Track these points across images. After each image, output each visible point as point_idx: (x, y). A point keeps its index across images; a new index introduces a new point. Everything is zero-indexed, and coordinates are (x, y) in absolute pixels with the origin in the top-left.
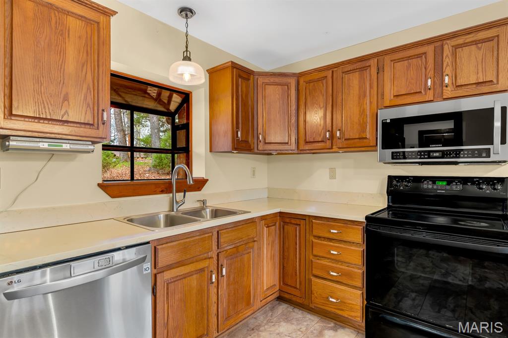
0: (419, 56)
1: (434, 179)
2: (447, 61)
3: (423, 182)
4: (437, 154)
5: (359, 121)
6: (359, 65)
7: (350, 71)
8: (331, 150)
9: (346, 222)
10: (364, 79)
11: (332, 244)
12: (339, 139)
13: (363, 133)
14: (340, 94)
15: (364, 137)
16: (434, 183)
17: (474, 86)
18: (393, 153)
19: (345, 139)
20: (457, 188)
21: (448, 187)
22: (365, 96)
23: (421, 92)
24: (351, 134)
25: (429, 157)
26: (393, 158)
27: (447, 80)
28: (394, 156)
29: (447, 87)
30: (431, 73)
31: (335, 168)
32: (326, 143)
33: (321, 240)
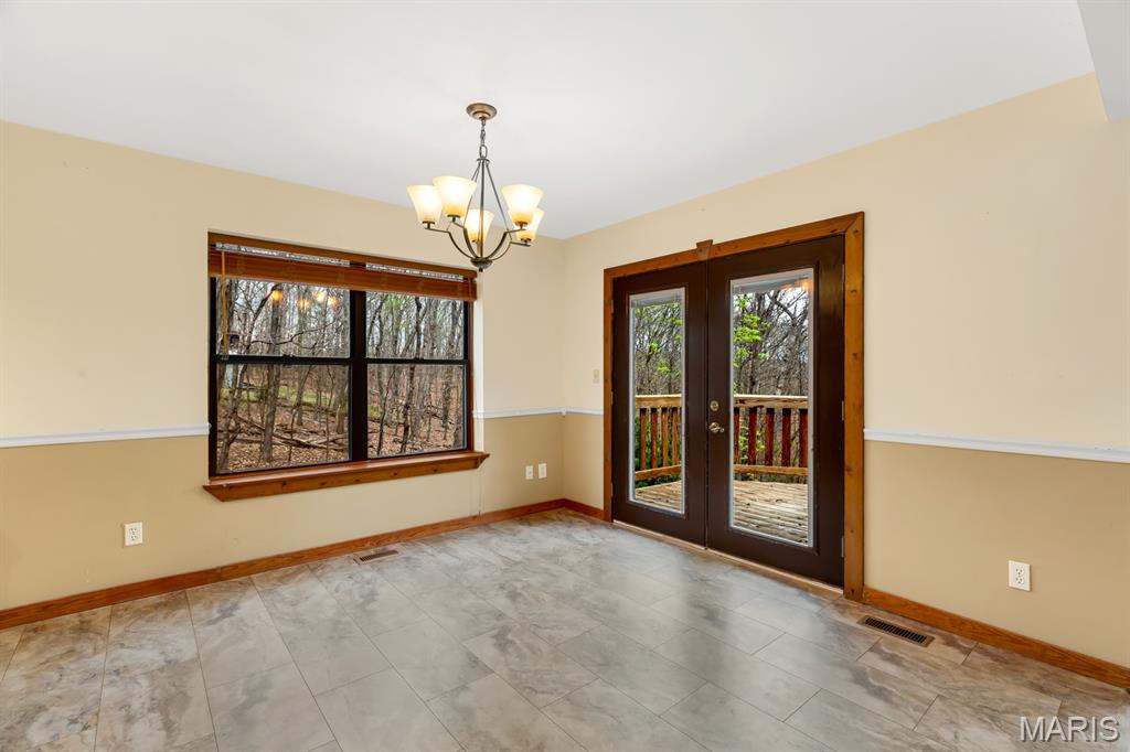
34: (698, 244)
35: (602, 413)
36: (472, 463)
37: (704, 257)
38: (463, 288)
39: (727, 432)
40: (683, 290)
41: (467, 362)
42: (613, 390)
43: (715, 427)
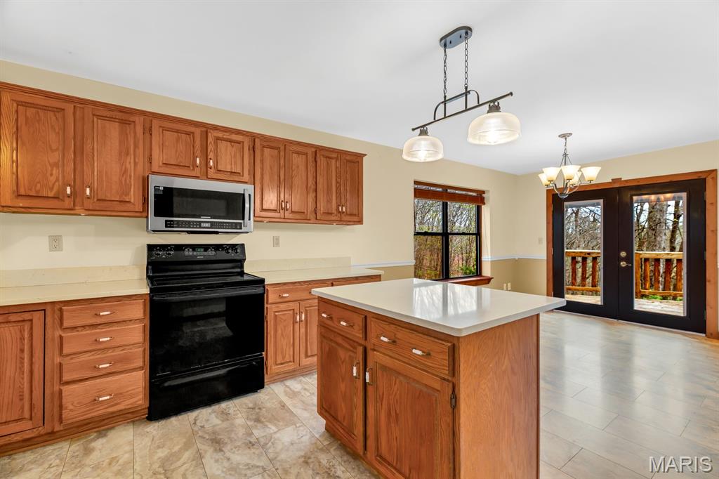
0: (187, 133)
1: (194, 247)
2: (211, 147)
3: (184, 250)
4: (207, 225)
5: (121, 181)
6: (119, 115)
7: (106, 117)
8: (72, 212)
9: (120, 298)
10: (127, 134)
11: (98, 331)
12: (88, 198)
13: (126, 196)
14: (89, 141)
15: (127, 200)
16: (194, 250)
17: (229, 173)
18: (166, 221)
19: (98, 200)
20: (211, 253)
21: (206, 253)
22: (128, 154)
23: (189, 167)
24: (109, 195)
25: (200, 227)
26: (166, 227)
27: (211, 163)
28: (168, 224)
29: (211, 168)
30: (198, 153)
31: (61, 236)
32: (63, 200)
33: (78, 331)
34: (612, 180)
35: (546, 258)
36: (487, 281)
37: (617, 185)
38: (478, 199)
39: (632, 266)
40: (602, 200)
41: (478, 234)
42: (553, 247)
43: (623, 264)
